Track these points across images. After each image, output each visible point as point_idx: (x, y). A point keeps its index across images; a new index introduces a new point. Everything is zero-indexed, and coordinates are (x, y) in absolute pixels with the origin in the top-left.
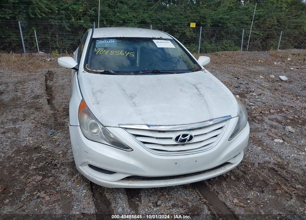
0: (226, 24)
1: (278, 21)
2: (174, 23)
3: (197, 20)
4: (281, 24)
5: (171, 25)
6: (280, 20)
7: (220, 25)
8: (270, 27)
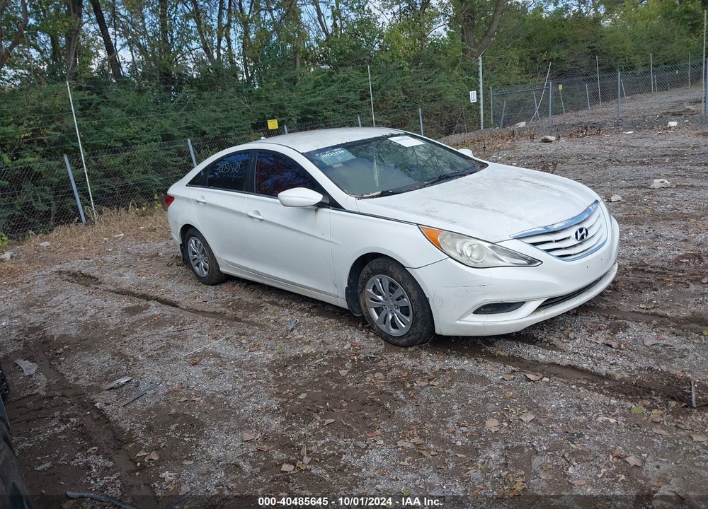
0: (320, 112)
1: (405, 92)
2: (224, 129)
3: (269, 113)
4: (411, 97)
5: (219, 132)
6: (408, 90)
7: (309, 116)
8: (396, 104)
